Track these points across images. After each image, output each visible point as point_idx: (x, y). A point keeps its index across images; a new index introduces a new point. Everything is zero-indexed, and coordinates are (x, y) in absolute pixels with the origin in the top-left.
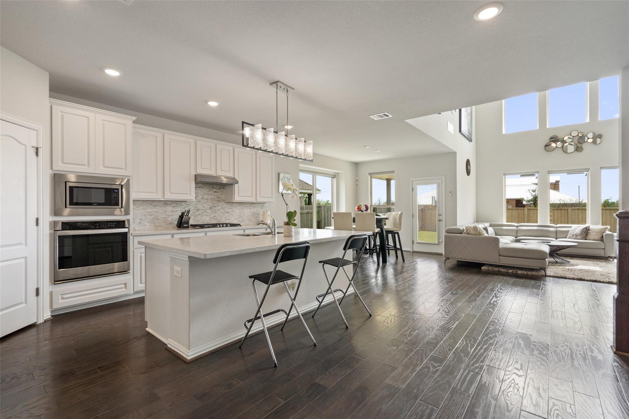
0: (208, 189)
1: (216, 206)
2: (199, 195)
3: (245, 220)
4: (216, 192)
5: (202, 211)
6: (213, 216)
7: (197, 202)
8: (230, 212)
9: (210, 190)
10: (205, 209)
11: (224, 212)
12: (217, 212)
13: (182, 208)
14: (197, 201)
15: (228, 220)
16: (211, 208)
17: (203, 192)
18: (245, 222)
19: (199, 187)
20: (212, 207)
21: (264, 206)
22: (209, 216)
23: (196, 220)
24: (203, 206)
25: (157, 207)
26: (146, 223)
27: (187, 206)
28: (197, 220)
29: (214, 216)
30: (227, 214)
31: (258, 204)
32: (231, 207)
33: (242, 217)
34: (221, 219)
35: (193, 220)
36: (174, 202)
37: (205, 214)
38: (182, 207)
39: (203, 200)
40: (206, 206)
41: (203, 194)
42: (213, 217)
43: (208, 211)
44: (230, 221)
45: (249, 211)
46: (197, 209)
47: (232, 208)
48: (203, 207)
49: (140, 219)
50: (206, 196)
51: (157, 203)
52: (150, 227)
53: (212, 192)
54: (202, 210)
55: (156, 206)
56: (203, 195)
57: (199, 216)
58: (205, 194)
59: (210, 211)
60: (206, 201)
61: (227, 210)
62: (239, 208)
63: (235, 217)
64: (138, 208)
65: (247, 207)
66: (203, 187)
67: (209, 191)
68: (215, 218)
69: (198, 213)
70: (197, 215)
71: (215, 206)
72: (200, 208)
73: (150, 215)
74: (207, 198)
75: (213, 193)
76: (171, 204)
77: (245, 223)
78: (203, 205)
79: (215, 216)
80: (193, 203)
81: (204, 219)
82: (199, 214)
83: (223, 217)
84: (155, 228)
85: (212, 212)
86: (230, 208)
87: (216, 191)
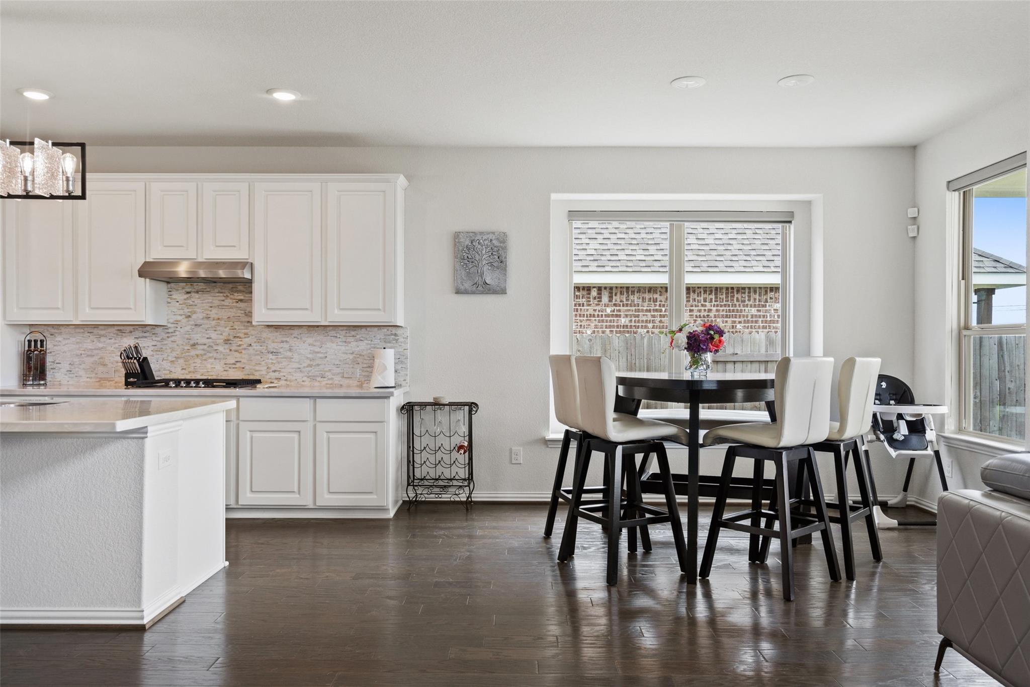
0: (222, 294)
1: (242, 335)
2: (198, 310)
3: (327, 374)
4: (241, 300)
5: (205, 347)
6: (233, 361)
7: (193, 327)
8: (281, 350)
9: (227, 296)
10: (211, 344)
11: (263, 351)
12: (243, 351)
13: (158, 341)
14: (192, 325)
15: (275, 371)
16: (227, 341)
17: (208, 303)
18: (329, 379)
19: (197, 292)
20: (231, 338)
21: (396, 335)
22: (223, 362)
23: (190, 370)
24: (208, 336)
25: (102, 339)
26: (82, 373)
27: (168, 337)
28: (192, 369)
29: (237, 362)
30: (274, 357)
31: (376, 329)
32: (285, 339)
33: (318, 365)
34: (257, 368)
35: (183, 369)
36: (137, 327)
37: (211, 355)
38: (157, 339)
39: (206, 321)
40: (214, 335)
41: (207, 307)
42: (235, 364)
43: (221, 348)
44: (282, 374)
45: (343, 348)
46: (192, 342)
47: (287, 342)
48: (208, 338)
49: (70, 364)
50: (214, 311)
51: (102, 330)
52: (88, 380)
53: (231, 301)
54: (205, 344)
55: (101, 336)
56: (206, 310)
57: (198, 361)
58: (211, 307)
59: (225, 349)
60: (214, 323)
61: (272, 346)
62: (310, 340)
63: (298, 366)
64: (67, 341)
65: (336, 337)
66: (209, 290)
67: (224, 298)
68: (238, 365)
69: (193, 353)
70: (193, 357)
71: (238, 335)
72: (200, 341)
73: (88, 356)
74: (216, 317)
75: (235, 304)
76: (131, 332)
77: (330, 382)
78: (207, 334)
79: (240, 362)
80: (182, 330)
81: (209, 366)
82: (197, 356)
83: (260, 364)
84: (98, 383)
85: (231, 350)
86: (282, 342)
87: (242, 298)
